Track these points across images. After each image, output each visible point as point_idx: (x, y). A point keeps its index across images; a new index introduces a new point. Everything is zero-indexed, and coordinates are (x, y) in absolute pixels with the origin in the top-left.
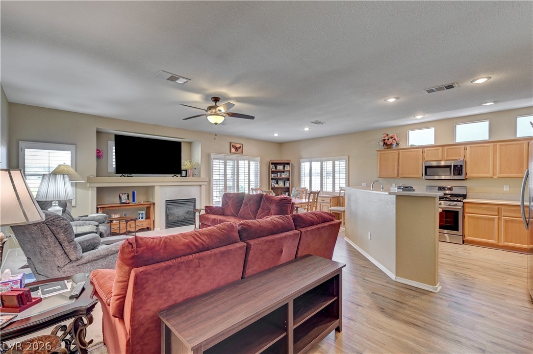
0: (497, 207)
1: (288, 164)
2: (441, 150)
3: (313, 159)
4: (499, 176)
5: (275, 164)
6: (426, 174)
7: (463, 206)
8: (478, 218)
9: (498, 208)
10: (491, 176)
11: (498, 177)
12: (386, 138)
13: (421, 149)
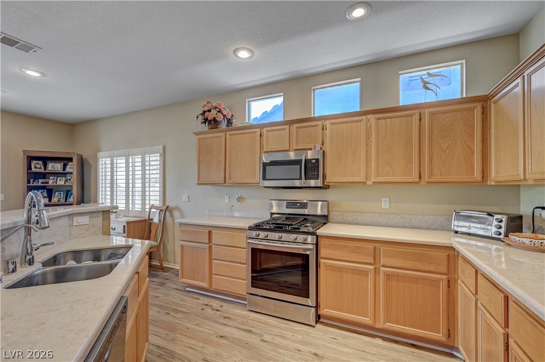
0: (371, 246)
1: (71, 160)
2: (288, 130)
3: (115, 152)
4: (376, 180)
5: (45, 160)
6: (264, 178)
7: (317, 244)
8: (341, 269)
9: (375, 248)
10: (363, 180)
11: (373, 183)
12: (206, 109)
13: (258, 130)
